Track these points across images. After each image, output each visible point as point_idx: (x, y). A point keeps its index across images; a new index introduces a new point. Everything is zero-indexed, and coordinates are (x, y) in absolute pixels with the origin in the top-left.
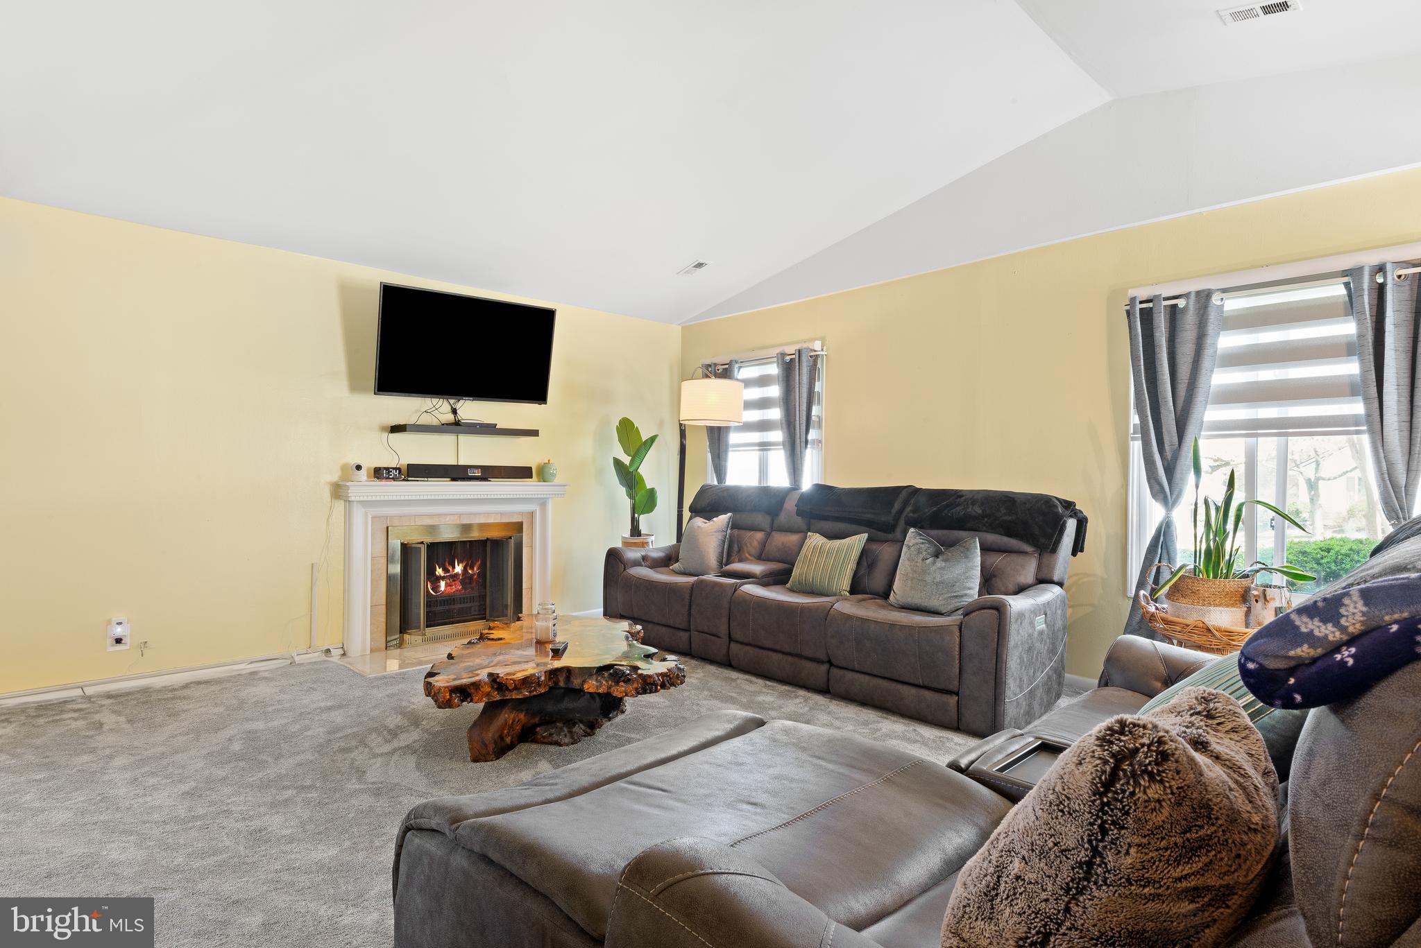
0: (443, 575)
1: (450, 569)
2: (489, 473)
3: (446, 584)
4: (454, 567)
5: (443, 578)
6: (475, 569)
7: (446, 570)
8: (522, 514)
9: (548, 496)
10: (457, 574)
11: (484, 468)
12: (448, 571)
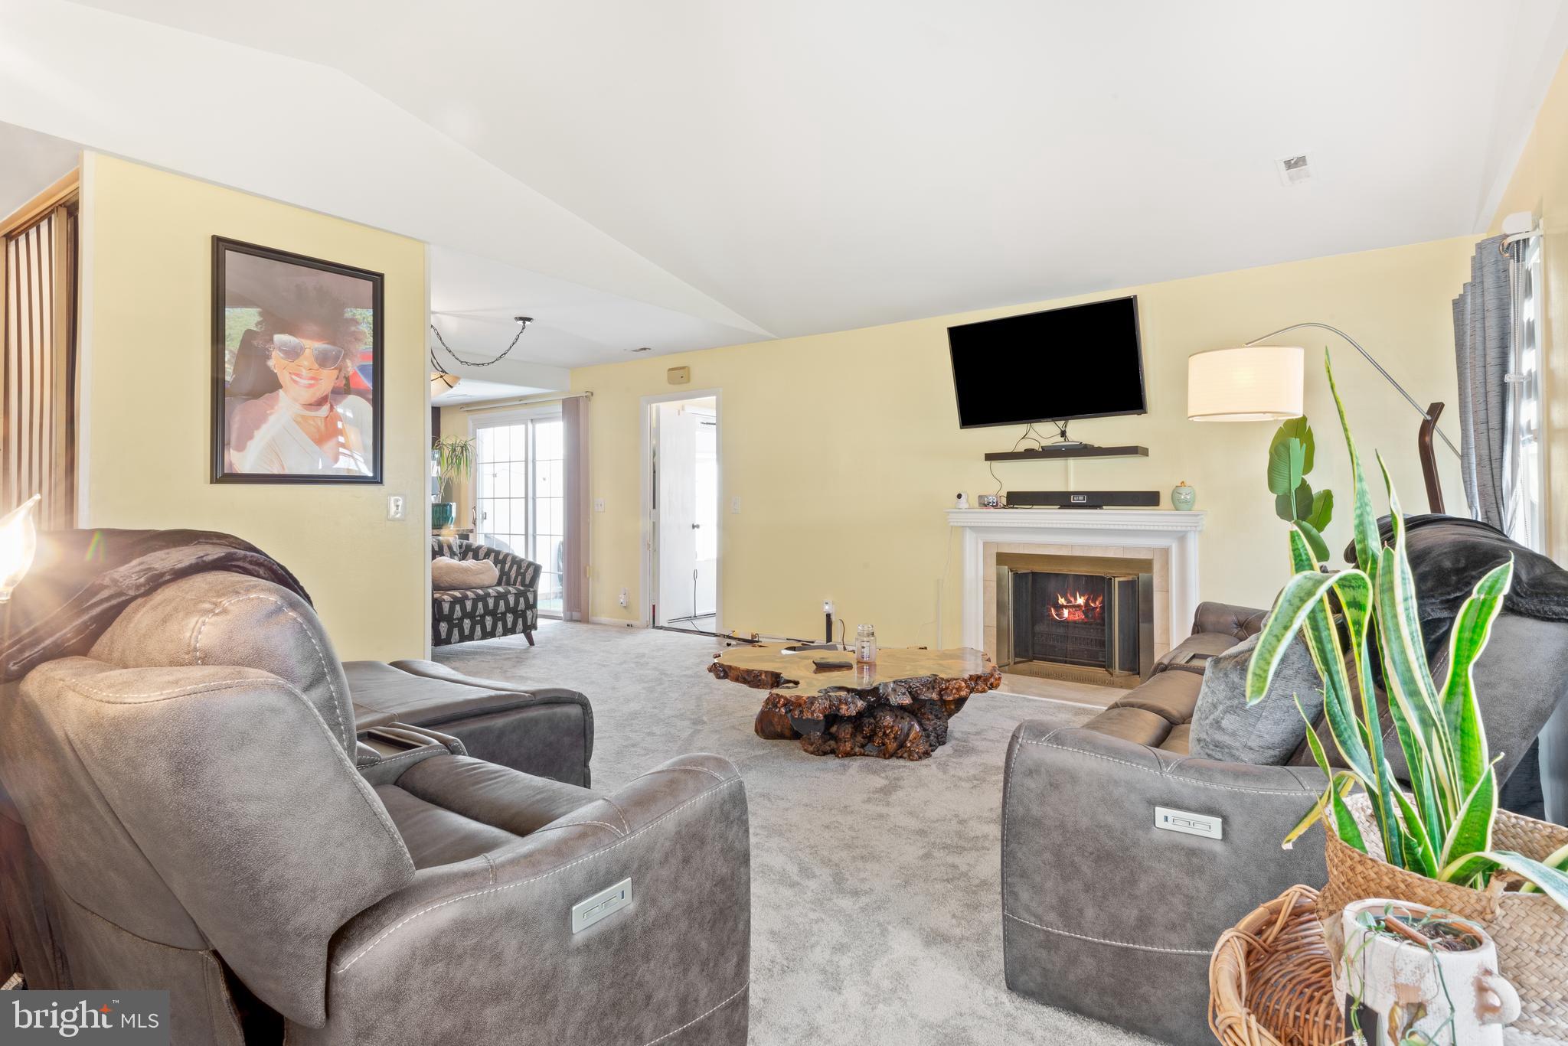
0: (1065, 604)
1: (1072, 600)
2: (1097, 500)
3: (1069, 612)
4: (1076, 599)
5: (1066, 607)
6: (1097, 603)
7: (1069, 601)
8: (1153, 550)
9: (1189, 528)
10: (1079, 606)
11: (1090, 495)
12: (1071, 602)
